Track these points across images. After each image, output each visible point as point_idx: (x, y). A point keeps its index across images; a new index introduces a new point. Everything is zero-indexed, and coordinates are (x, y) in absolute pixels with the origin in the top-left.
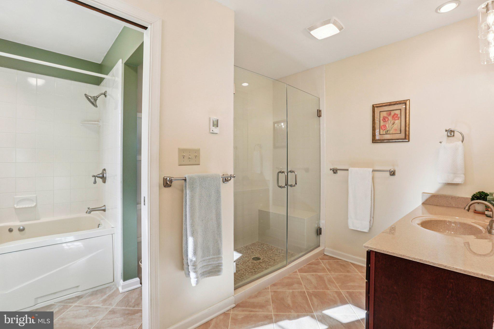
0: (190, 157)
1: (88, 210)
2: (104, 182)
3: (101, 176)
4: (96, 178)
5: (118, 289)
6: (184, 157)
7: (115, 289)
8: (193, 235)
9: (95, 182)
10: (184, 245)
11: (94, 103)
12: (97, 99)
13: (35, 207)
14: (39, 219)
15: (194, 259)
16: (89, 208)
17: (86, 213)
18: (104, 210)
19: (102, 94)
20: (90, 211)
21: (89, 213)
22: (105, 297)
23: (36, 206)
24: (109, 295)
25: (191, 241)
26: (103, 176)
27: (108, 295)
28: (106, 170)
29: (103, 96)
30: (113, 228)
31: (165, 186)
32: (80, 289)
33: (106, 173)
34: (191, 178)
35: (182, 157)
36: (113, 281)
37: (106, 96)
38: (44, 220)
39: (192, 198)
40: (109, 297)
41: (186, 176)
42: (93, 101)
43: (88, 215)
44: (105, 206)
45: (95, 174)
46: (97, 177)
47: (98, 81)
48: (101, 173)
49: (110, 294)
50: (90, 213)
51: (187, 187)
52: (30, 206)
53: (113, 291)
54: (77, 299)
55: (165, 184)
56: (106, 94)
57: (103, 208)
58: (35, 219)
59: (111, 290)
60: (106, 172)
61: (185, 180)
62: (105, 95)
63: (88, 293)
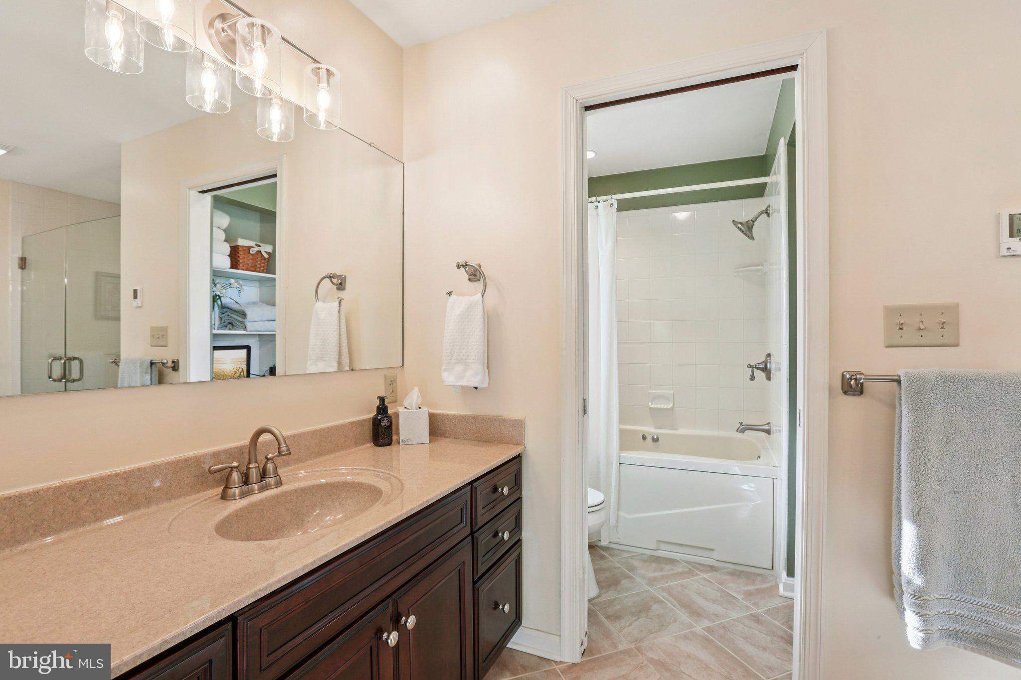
0: (922, 327)
1: (740, 427)
2: (769, 378)
3: (762, 366)
4: (755, 369)
5: (777, 587)
6: (901, 327)
7: (773, 583)
8: (916, 519)
9: (753, 378)
10: (894, 539)
11: (748, 233)
12: (754, 224)
13: (672, 410)
14: (676, 429)
15: (918, 581)
16: (741, 424)
17: (737, 431)
18: (768, 432)
19: (762, 213)
20: (743, 429)
21: (740, 432)
22: (751, 588)
23: (673, 408)
24: (758, 589)
25: (909, 532)
26: (766, 367)
27: (757, 587)
28: (772, 356)
29: (765, 215)
30: (774, 468)
31: (845, 393)
32: (715, 555)
33: (770, 362)
34: (913, 379)
35: (898, 328)
36: (772, 569)
37: (768, 215)
38: (681, 431)
39: (918, 427)
40: (759, 591)
41: (901, 373)
42: (747, 229)
43: (739, 435)
44: (769, 423)
45: (753, 363)
46: (755, 367)
47: (759, 191)
48: (763, 362)
49: (760, 588)
50: (743, 431)
51: (903, 398)
52: (665, 407)
53: (768, 585)
54: (709, 569)
55: (846, 388)
56: (768, 212)
57: (766, 427)
58: (672, 428)
59: (764, 582)
60: (770, 359)
61: (899, 382)
62: (766, 213)
63: (728, 568)
